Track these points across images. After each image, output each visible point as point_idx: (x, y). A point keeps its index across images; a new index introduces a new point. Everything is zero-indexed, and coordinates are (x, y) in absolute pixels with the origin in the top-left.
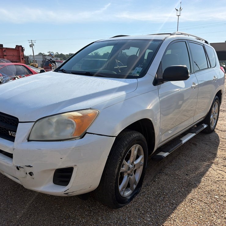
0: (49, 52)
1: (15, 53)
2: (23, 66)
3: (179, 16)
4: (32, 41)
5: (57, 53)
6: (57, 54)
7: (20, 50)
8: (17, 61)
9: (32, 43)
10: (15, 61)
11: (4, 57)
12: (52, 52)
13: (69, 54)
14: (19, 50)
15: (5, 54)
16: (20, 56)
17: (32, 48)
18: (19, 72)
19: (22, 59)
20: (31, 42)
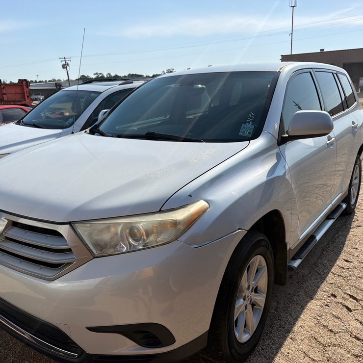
0: (96, 74)
1: (18, 90)
2: (20, 108)
3: (294, 8)
4: (65, 58)
5: (109, 74)
6: (108, 76)
7: (24, 85)
8: (21, 100)
9: (66, 63)
10: (18, 99)
11: (4, 95)
12: (101, 74)
13: (128, 75)
14: (22, 85)
15: (4, 91)
16: (24, 94)
17: (65, 69)
18: (15, 117)
19: (28, 96)
20: (64, 60)
